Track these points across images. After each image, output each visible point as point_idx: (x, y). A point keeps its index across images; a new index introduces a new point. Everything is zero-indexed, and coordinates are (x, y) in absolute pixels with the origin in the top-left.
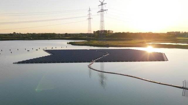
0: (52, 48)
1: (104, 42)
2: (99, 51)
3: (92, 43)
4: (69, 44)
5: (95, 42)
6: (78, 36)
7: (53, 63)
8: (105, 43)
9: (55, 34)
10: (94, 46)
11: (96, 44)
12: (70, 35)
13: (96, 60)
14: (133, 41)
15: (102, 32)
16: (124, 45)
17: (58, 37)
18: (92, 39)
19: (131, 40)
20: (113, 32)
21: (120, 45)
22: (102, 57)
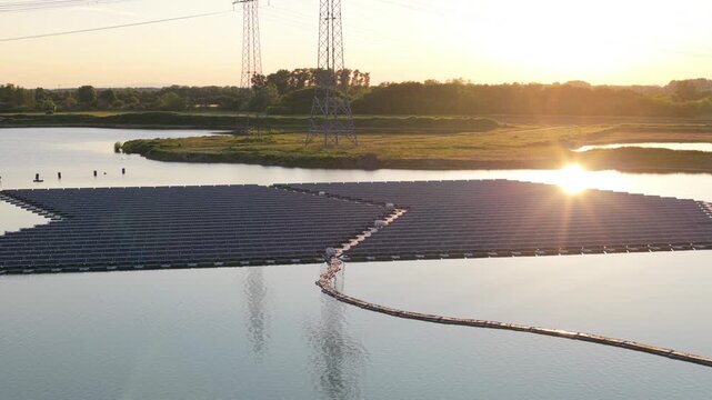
0: (37, 180)
1: (344, 141)
2: (337, 196)
3: (272, 150)
4: (128, 153)
5: (289, 141)
6: (163, 102)
7: (64, 271)
8: (344, 143)
9: (20, 91)
10: (289, 162)
11: (298, 150)
12: (108, 95)
13: (347, 247)
14: (498, 130)
15: (301, 83)
16: (462, 155)
17: (40, 110)
18: (258, 123)
19: (487, 126)
20: (367, 81)
21: (442, 155)
22: (374, 230)
